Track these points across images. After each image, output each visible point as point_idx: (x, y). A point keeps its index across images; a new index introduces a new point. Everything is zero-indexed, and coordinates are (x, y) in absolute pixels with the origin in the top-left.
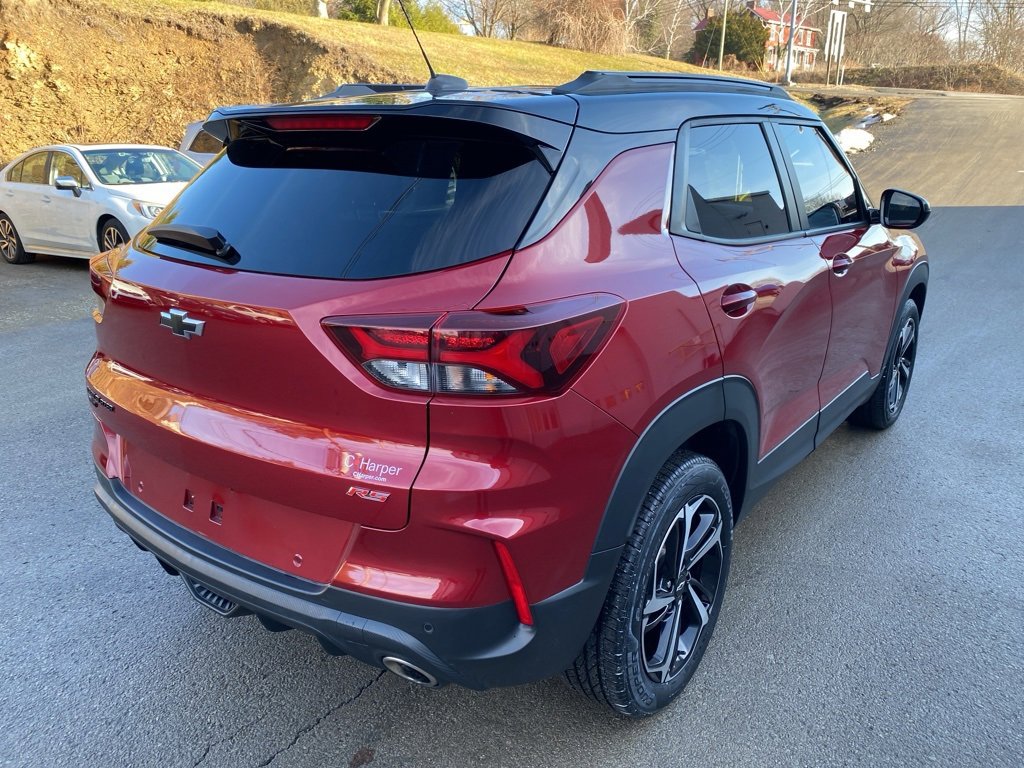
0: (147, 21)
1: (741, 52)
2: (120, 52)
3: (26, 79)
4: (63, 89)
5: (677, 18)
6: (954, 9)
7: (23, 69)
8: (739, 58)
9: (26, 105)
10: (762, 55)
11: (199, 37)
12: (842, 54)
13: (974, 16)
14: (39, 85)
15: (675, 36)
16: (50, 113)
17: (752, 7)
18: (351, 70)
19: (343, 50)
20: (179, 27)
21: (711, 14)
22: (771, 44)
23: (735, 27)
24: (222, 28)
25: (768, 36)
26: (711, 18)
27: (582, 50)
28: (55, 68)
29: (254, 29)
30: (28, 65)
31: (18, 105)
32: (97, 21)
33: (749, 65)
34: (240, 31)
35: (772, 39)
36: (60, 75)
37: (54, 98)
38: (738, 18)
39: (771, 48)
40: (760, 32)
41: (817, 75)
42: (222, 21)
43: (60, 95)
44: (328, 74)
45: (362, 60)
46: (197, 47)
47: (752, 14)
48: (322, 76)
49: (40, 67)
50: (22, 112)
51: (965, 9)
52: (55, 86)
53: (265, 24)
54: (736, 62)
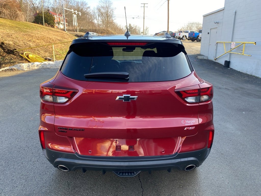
1: (48, 23)
5: (29, 12)
6: (95, 16)
8: (48, 24)
10: (54, 24)
12: (77, 25)
13: (100, 18)
15: (29, 17)
17: (49, 11)
21: (38, 12)
22: (56, 21)
23: (45, 16)
25: (54, 19)
26: (38, 13)
27: (10, 19)
33: (51, 26)
35: (56, 20)
38: (45, 14)
39: (56, 22)
40: (52, 18)
41: (70, 30)
47: (49, 13)
51: (97, 17)
54: (47, 25)
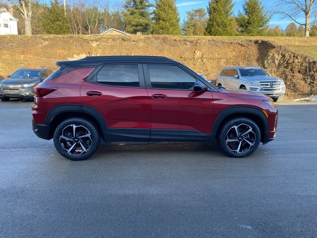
0: (231, 43)
2: (221, 52)
3: (197, 59)
4: (204, 61)
7: (197, 57)
9: (196, 65)
11: (244, 46)
14: (200, 60)
16: (200, 67)
18: (281, 52)
19: (281, 47)
20: (239, 44)
24: (250, 43)
28: (204, 56)
29: (259, 43)
30: (199, 56)
31: (194, 65)
32: (218, 44)
34: (255, 44)
36: (205, 58)
37: (202, 63)
42: (251, 41)
43: (204, 62)
44: (273, 54)
45: (285, 49)
46: (243, 48)
48: (271, 55)
49: (201, 56)
50: (195, 66)
52: (203, 60)
53: (262, 41)
